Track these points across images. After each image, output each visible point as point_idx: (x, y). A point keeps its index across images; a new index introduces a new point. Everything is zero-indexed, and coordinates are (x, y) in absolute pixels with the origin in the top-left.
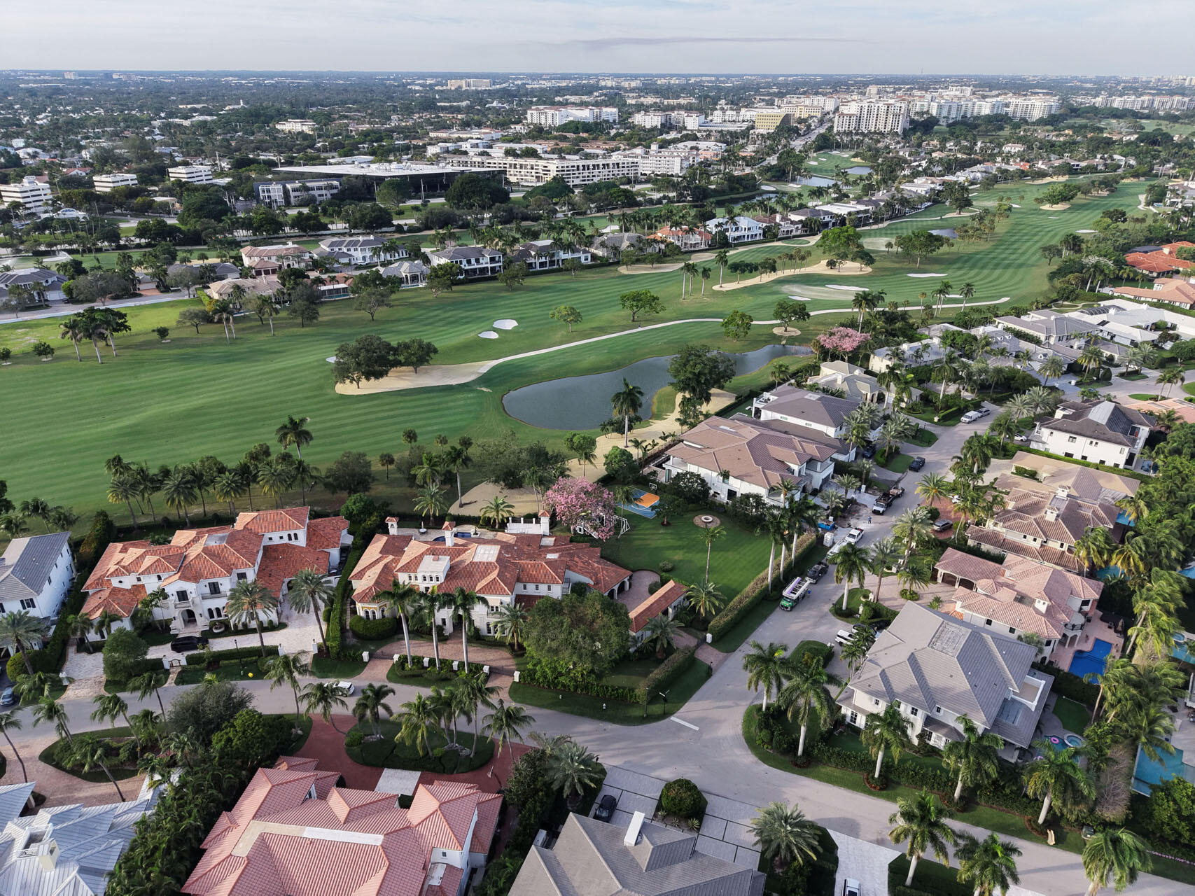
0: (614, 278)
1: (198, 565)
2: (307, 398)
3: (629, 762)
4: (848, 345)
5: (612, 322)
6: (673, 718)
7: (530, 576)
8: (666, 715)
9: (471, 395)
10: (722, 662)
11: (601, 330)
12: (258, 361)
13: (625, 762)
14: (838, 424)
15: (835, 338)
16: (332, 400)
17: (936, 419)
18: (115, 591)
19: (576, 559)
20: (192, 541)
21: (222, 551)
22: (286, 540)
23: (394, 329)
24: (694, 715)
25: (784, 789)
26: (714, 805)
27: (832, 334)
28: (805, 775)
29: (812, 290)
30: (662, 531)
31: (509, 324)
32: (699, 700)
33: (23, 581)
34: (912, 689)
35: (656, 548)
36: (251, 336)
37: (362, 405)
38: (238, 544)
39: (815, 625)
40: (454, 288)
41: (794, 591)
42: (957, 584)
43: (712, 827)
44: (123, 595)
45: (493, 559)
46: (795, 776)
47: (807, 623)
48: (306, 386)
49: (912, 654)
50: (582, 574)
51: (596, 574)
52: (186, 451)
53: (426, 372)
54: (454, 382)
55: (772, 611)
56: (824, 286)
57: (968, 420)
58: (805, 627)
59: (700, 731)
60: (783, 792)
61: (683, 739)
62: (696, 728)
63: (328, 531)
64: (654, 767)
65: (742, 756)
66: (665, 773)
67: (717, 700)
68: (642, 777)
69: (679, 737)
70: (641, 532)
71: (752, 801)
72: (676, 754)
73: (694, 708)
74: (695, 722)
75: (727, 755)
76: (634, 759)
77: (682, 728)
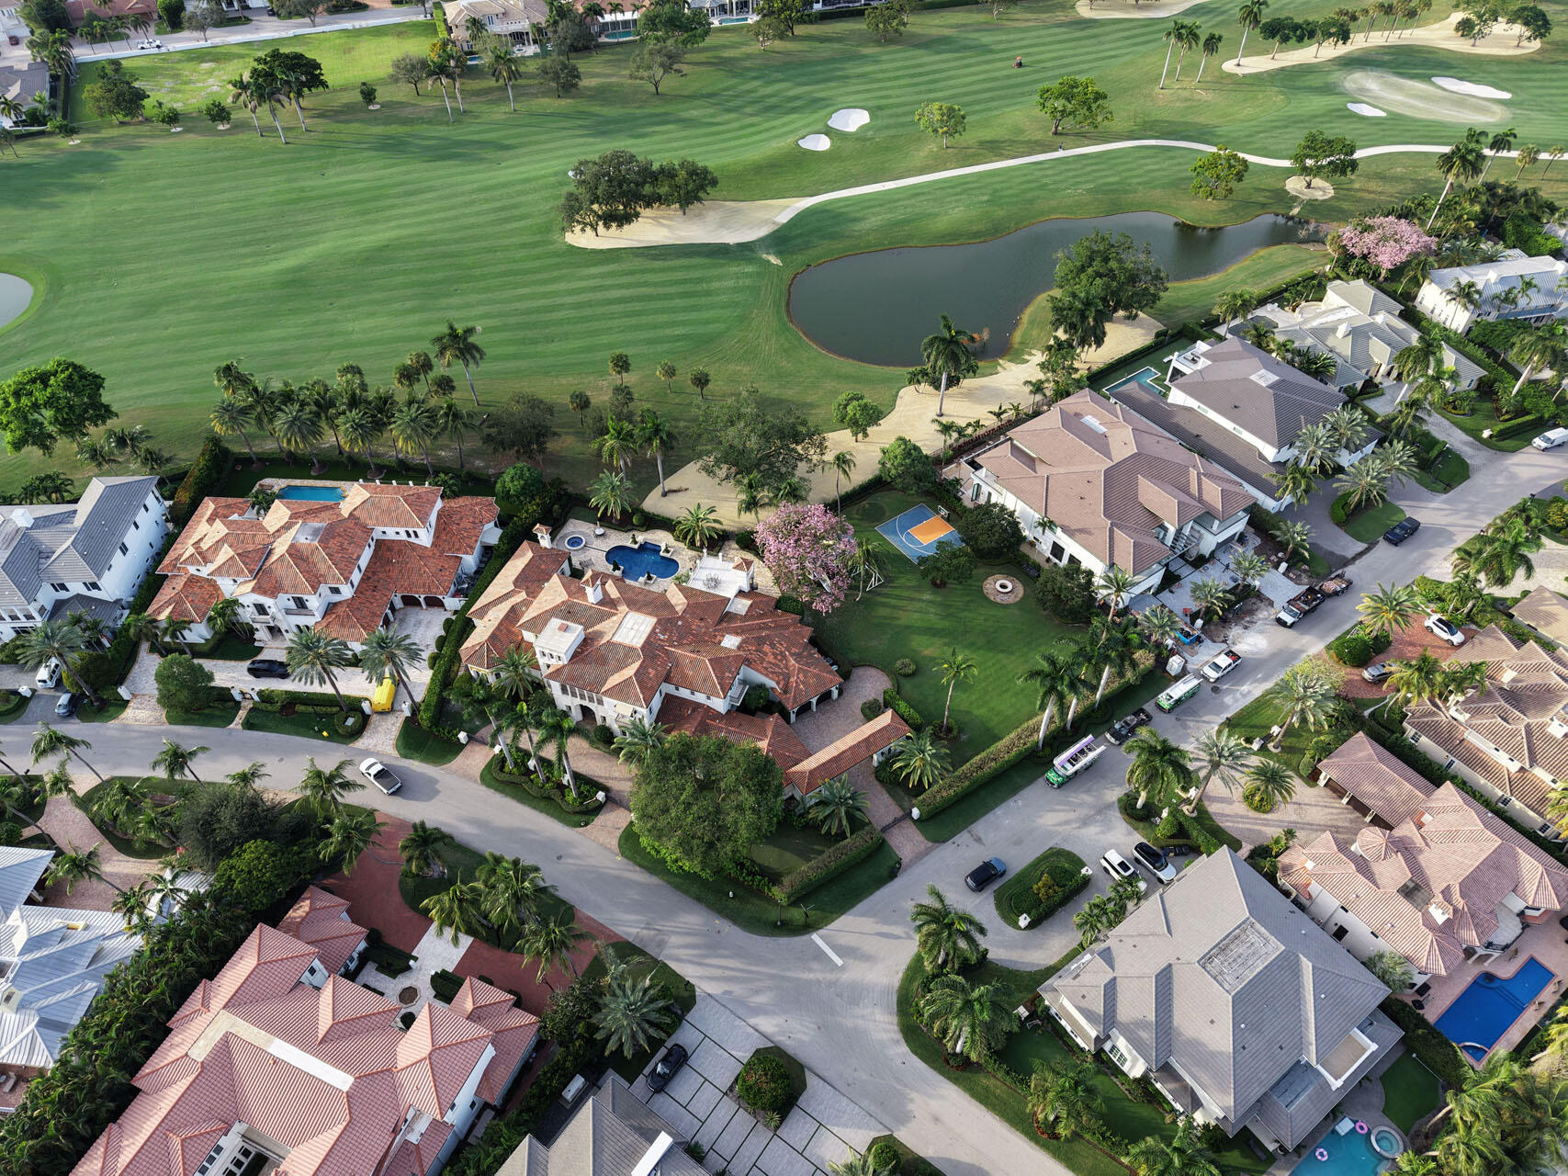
0: (1060, 25)
1: (280, 571)
2: (524, 246)
3: (730, 993)
4: (1386, 258)
5: (1021, 131)
6: (815, 937)
7: (685, 676)
8: (808, 927)
9: (749, 269)
10: (920, 857)
11: (994, 148)
12: (481, 160)
13: (726, 992)
14: (1285, 438)
15: (1370, 238)
16: (556, 254)
17: (1486, 434)
18: (193, 581)
19: (767, 648)
20: (282, 527)
21: (312, 554)
22: (403, 536)
23: (683, 115)
24: (845, 940)
25: (914, 1095)
26: (816, 1094)
27: (1369, 229)
28: (956, 1081)
29: (1399, 89)
30: (927, 596)
31: (853, 120)
32: (862, 915)
33: (84, 557)
34: (1142, 1024)
35: (907, 627)
36: (485, 108)
37: (593, 270)
38: (333, 543)
39: (1085, 822)
40: (800, 30)
41: (1073, 760)
42: (1345, 800)
43: (796, 1127)
44: (201, 587)
45: (638, 642)
46: (941, 1078)
47: (1072, 815)
48: (528, 222)
49: (1170, 965)
50: (767, 675)
51: (787, 677)
52: (349, 327)
53: (699, 215)
54: (732, 237)
55: (1031, 781)
56: (1427, 78)
57: (1544, 445)
58: (1067, 822)
59: (843, 968)
60: (912, 1100)
61: (814, 974)
62: (839, 962)
63: (465, 524)
64: (759, 1010)
65: (882, 1026)
66: (768, 1025)
67: (885, 921)
68: (738, 1022)
69: (810, 970)
70: (897, 592)
71: (865, 1103)
72: (795, 998)
73: (850, 926)
74: (842, 951)
75: (863, 1017)
76: (737, 990)
77: (820, 956)
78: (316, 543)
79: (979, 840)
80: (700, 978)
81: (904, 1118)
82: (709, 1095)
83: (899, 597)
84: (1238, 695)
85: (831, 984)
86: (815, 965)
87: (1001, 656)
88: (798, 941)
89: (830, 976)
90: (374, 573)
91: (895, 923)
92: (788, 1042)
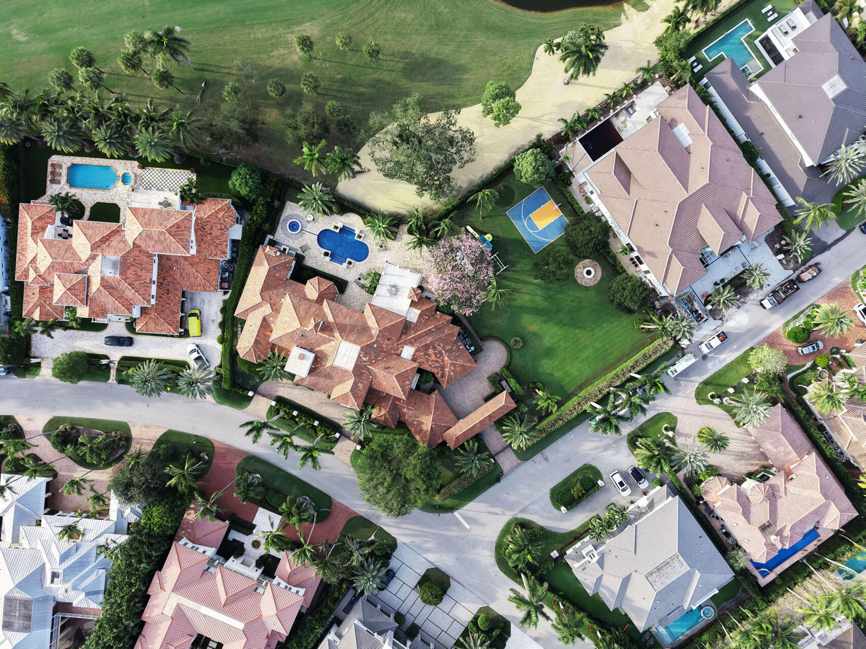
3: (414, 542)
6: (456, 513)
7: (381, 385)
8: (451, 509)
10: (513, 469)
13: (411, 542)
19: (430, 351)
20: (89, 258)
21: (119, 285)
24: (471, 515)
25: (499, 590)
26: (455, 589)
32: (480, 502)
35: (521, 307)
38: (130, 273)
39: (606, 449)
43: (446, 603)
45: (350, 366)
46: (513, 582)
47: (600, 444)
49: (631, 574)
51: (443, 367)
55: (581, 422)
58: (596, 448)
59: (469, 530)
60: (498, 592)
61: (454, 533)
62: (468, 526)
63: (216, 232)
64: (427, 551)
65: (487, 557)
66: (432, 557)
67: (493, 506)
68: (418, 556)
69: (453, 531)
70: (516, 276)
71: (477, 593)
72: (446, 544)
73: (473, 508)
74: (469, 520)
75: (478, 554)
76: (418, 540)
77: (458, 523)
78: (118, 276)
79: (546, 459)
80: (399, 534)
81: (494, 599)
82: (406, 590)
83: (518, 281)
84: (717, 361)
85: (463, 538)
86: (454, 528)
87: (577, 331)
88: (447, 515)
89: (463, 534)
90: (164, 279)
91: (497, 507)
92: (442, 566)
